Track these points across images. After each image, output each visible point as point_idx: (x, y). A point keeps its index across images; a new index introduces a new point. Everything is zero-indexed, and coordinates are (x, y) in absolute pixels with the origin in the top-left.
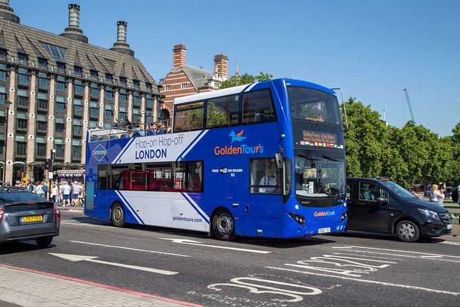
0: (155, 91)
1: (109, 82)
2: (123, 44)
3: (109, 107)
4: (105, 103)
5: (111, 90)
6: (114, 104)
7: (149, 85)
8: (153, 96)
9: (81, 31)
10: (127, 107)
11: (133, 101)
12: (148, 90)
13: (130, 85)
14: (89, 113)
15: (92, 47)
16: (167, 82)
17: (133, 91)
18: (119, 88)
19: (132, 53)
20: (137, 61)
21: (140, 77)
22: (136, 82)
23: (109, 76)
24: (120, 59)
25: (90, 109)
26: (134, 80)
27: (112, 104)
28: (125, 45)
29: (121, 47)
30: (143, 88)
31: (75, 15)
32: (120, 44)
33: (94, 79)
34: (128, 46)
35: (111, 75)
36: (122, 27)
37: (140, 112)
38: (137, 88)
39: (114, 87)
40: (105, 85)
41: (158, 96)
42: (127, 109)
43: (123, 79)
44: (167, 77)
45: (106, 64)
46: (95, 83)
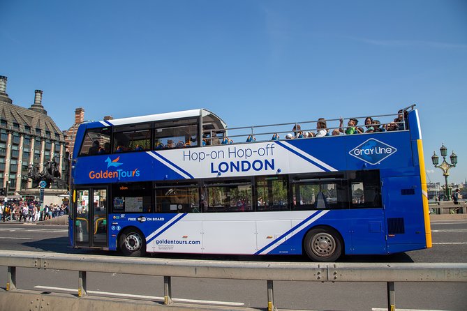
0: (62, 139)
1: (28, 132)
2: (38, 106)
3: (26, 150)
4: (24, 147)
5: (29, 137)
6: (31, 148)
7: (57, 135)
8: (60, 142)
9: (7, 95)
10: (40, 150)
11: (45, 146)
12: (57, 138)
13: (44, 135)
14: (11, 154)
15: (15, 106)
16: (69, 133)
17: (45, 139)
18: (35, 137)
19: (45, 112)
20: (49, 118)
21: (51, 129)
22: (48, 132)
23: (28, 127)
24: (36, 116)
25: (12, 151)
26: (46, 131)
27: (30, 147)
28: (41, 106)
29: (37, 107)
30: (53, 136)
31: (3, 83)
32: (36, 106)
33: (16, 130)
34: (43, 107)
35: (30, 127)
36: (38, 94)
37: (50, 154)
38: (49, 137)
39: (31, 136)
40: (24, 134)
41: (64, 143)
42: (40, 152)
43: (38, 130)
44: (69, 130)
45: (25, 119)
46: (17, 132)
